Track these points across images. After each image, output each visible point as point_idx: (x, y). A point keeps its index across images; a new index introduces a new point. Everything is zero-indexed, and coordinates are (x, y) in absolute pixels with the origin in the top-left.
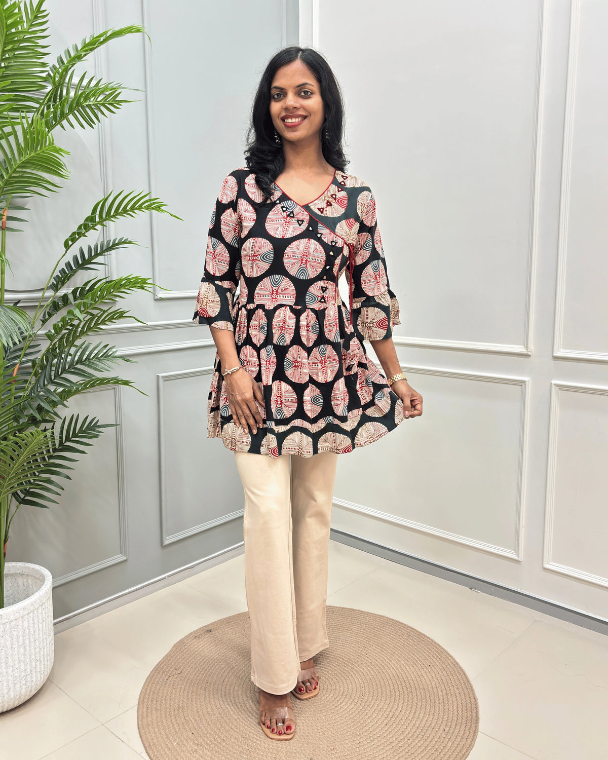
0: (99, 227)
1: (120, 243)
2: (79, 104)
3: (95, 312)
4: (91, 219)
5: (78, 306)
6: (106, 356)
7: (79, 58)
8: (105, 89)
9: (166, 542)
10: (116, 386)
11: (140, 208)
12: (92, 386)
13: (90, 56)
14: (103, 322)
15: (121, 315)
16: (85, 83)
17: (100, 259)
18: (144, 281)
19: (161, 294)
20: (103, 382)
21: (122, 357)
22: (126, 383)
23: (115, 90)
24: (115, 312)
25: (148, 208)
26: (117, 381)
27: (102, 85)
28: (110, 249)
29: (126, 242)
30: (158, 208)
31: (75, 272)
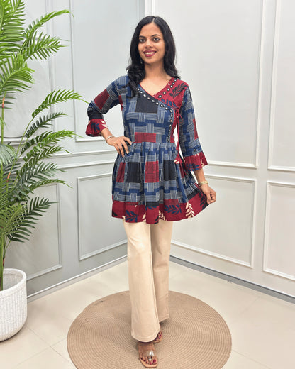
0: (49, 107)
1: (59, 114)
2: (39, 47)
3: (47, 148)
4: (45, 103)
5: (39, 145)
6: (52, 169)
7: (39, 25)
8: (52, 40)
9: (81, 259)
10: (57, 184)
11: (69, 98)
12: (45, 183)
13: (45, 24)
14: (51, 153)
15: (60, 149)
16: (42, 37)
17: (49, 122)
18: (71, 133)
19: (79, 139)
20: (51, 181)
21: (60, 169)
22: (62, 182)
23: (56, 40)
24: (57, 148)
25: (73, 97)
26: (57, 181)
27: (50, 38)
28: (54, 117)
29: (62, 114)
30: (77, 98)
31: (37, 128)
